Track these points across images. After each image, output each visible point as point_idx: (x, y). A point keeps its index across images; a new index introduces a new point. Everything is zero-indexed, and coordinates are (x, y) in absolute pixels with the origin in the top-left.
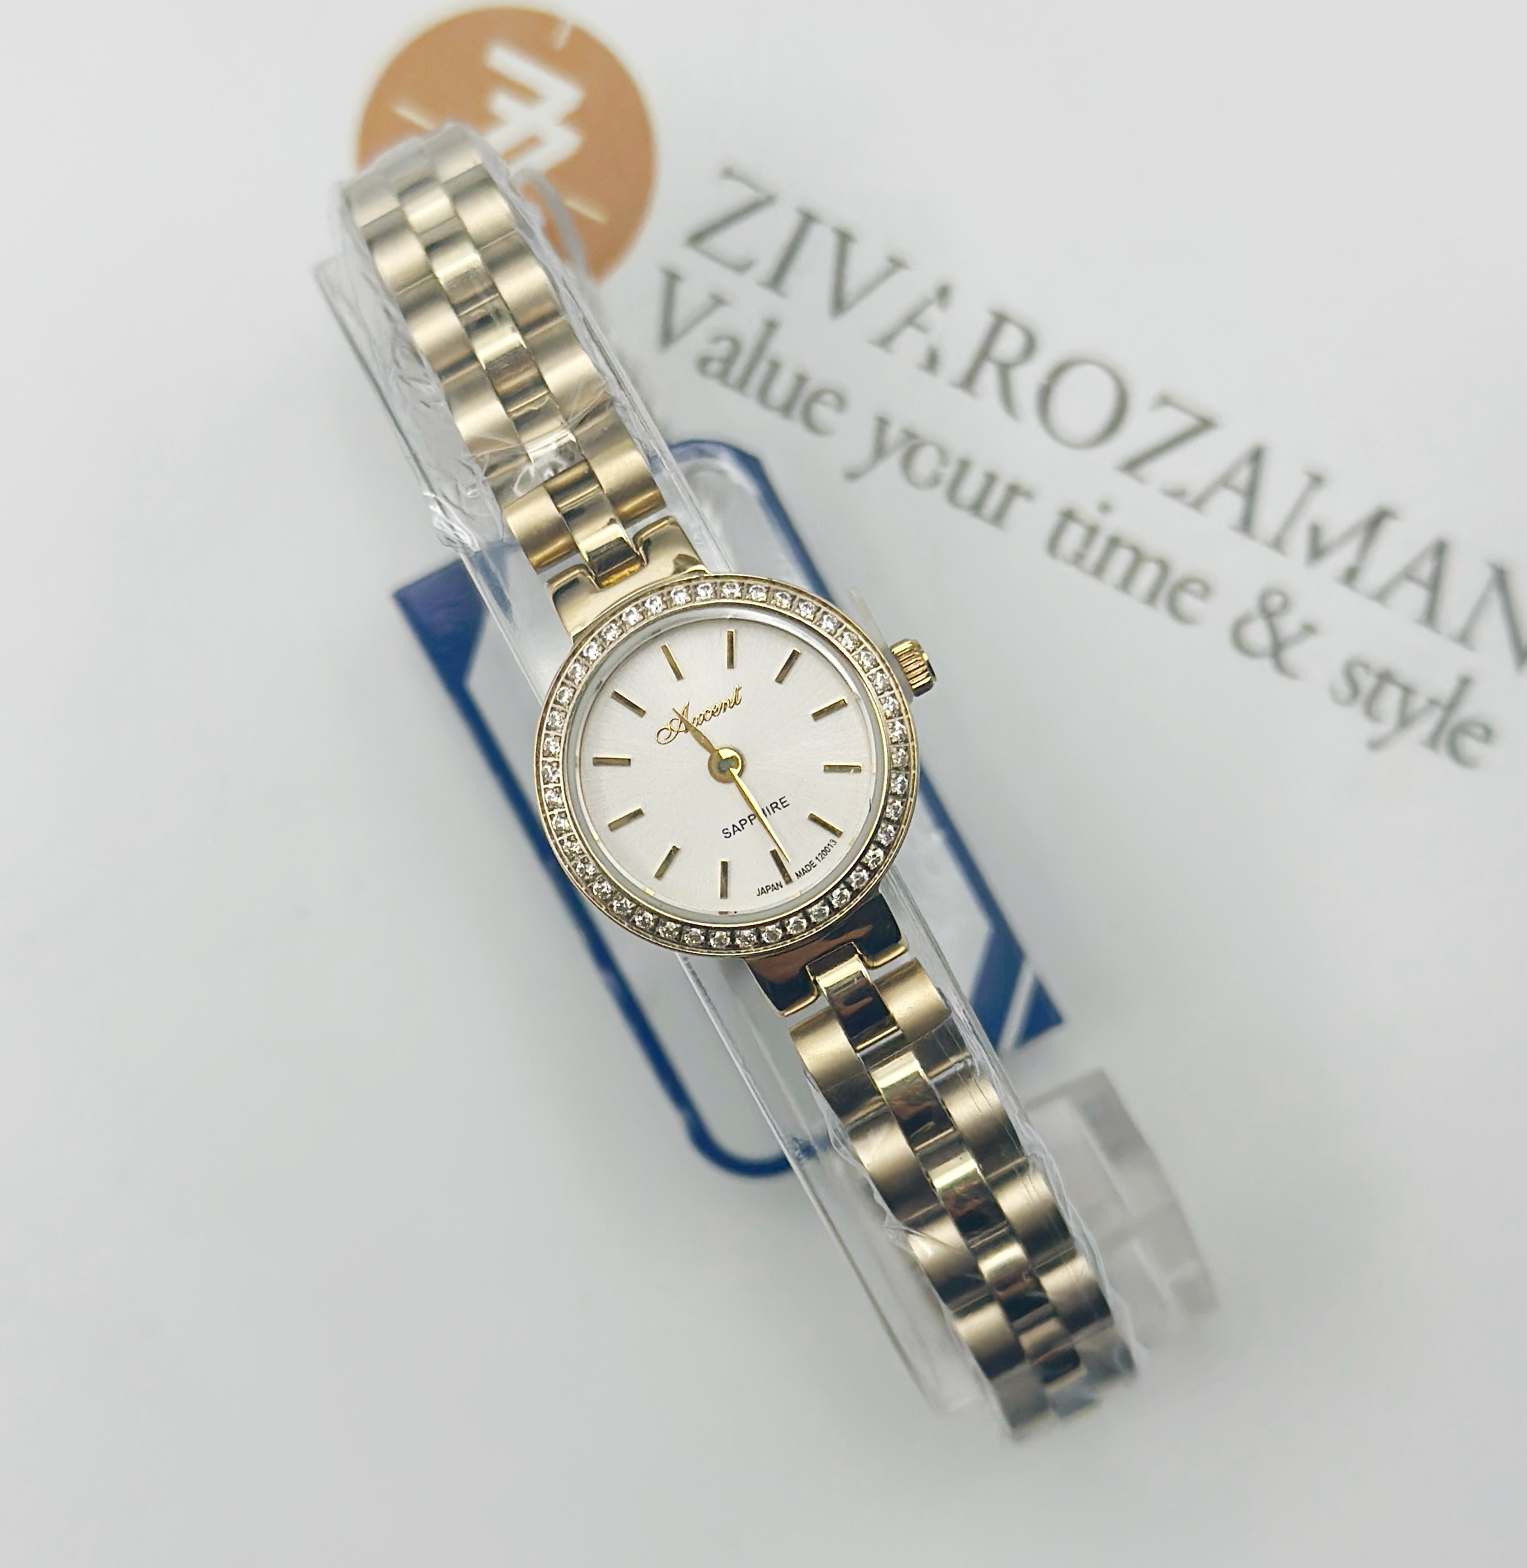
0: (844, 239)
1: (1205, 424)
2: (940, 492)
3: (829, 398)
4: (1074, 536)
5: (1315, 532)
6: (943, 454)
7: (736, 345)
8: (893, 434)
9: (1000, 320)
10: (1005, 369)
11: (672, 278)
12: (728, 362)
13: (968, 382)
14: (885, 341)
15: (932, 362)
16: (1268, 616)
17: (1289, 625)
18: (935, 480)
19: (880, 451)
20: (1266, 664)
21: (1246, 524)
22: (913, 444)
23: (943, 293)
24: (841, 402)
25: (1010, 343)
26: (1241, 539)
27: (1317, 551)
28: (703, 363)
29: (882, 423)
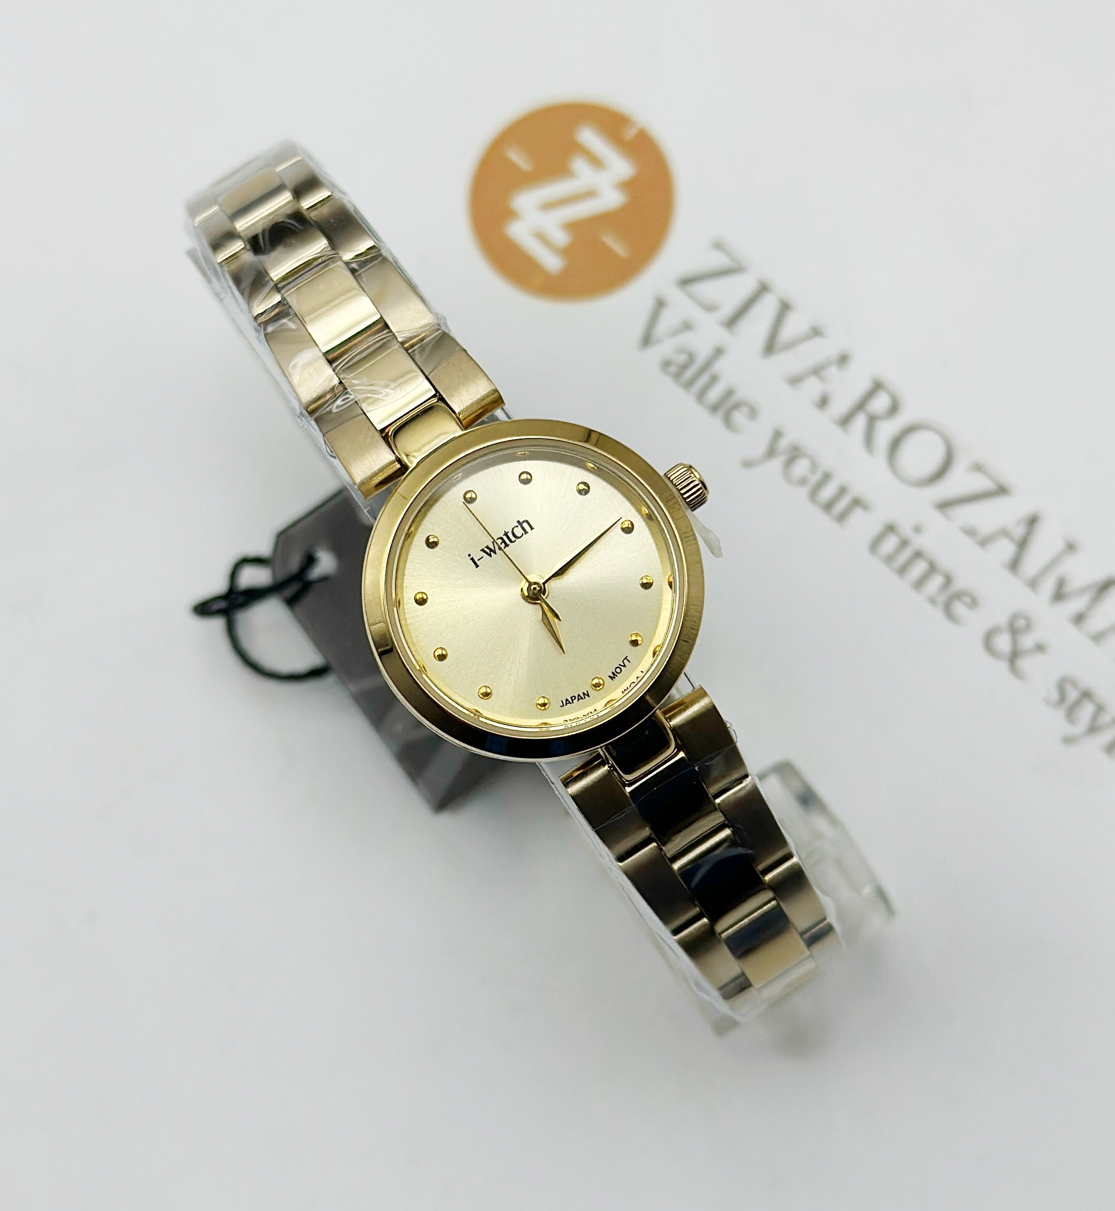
0: (785, 307)
1: (1001, 490)
2: (804, 491)
3: (745, 409)
4: (890, 544)
5: (1061, 584)
6: (814, 465)
7: (691, 358)
8: (784, 443)
9: (877, 386)
10: (872, 420)
11: (660, 304)
12: (684, 367)
13: (845, 421)
14: (795, 381)
15: (823, 402)
16: (1014, 632)
17: (1027, 641)
18: (803, 481)
19: (771, 452)
20: (1003, 666)
21: (1014, 565)
22: (794, 454)
23: (843, 359)
24: (753, 413)
25: (880, 403)
26: (1007, 574)
27: (1059, 595)
28: (666, 364)
29: (778, 435)
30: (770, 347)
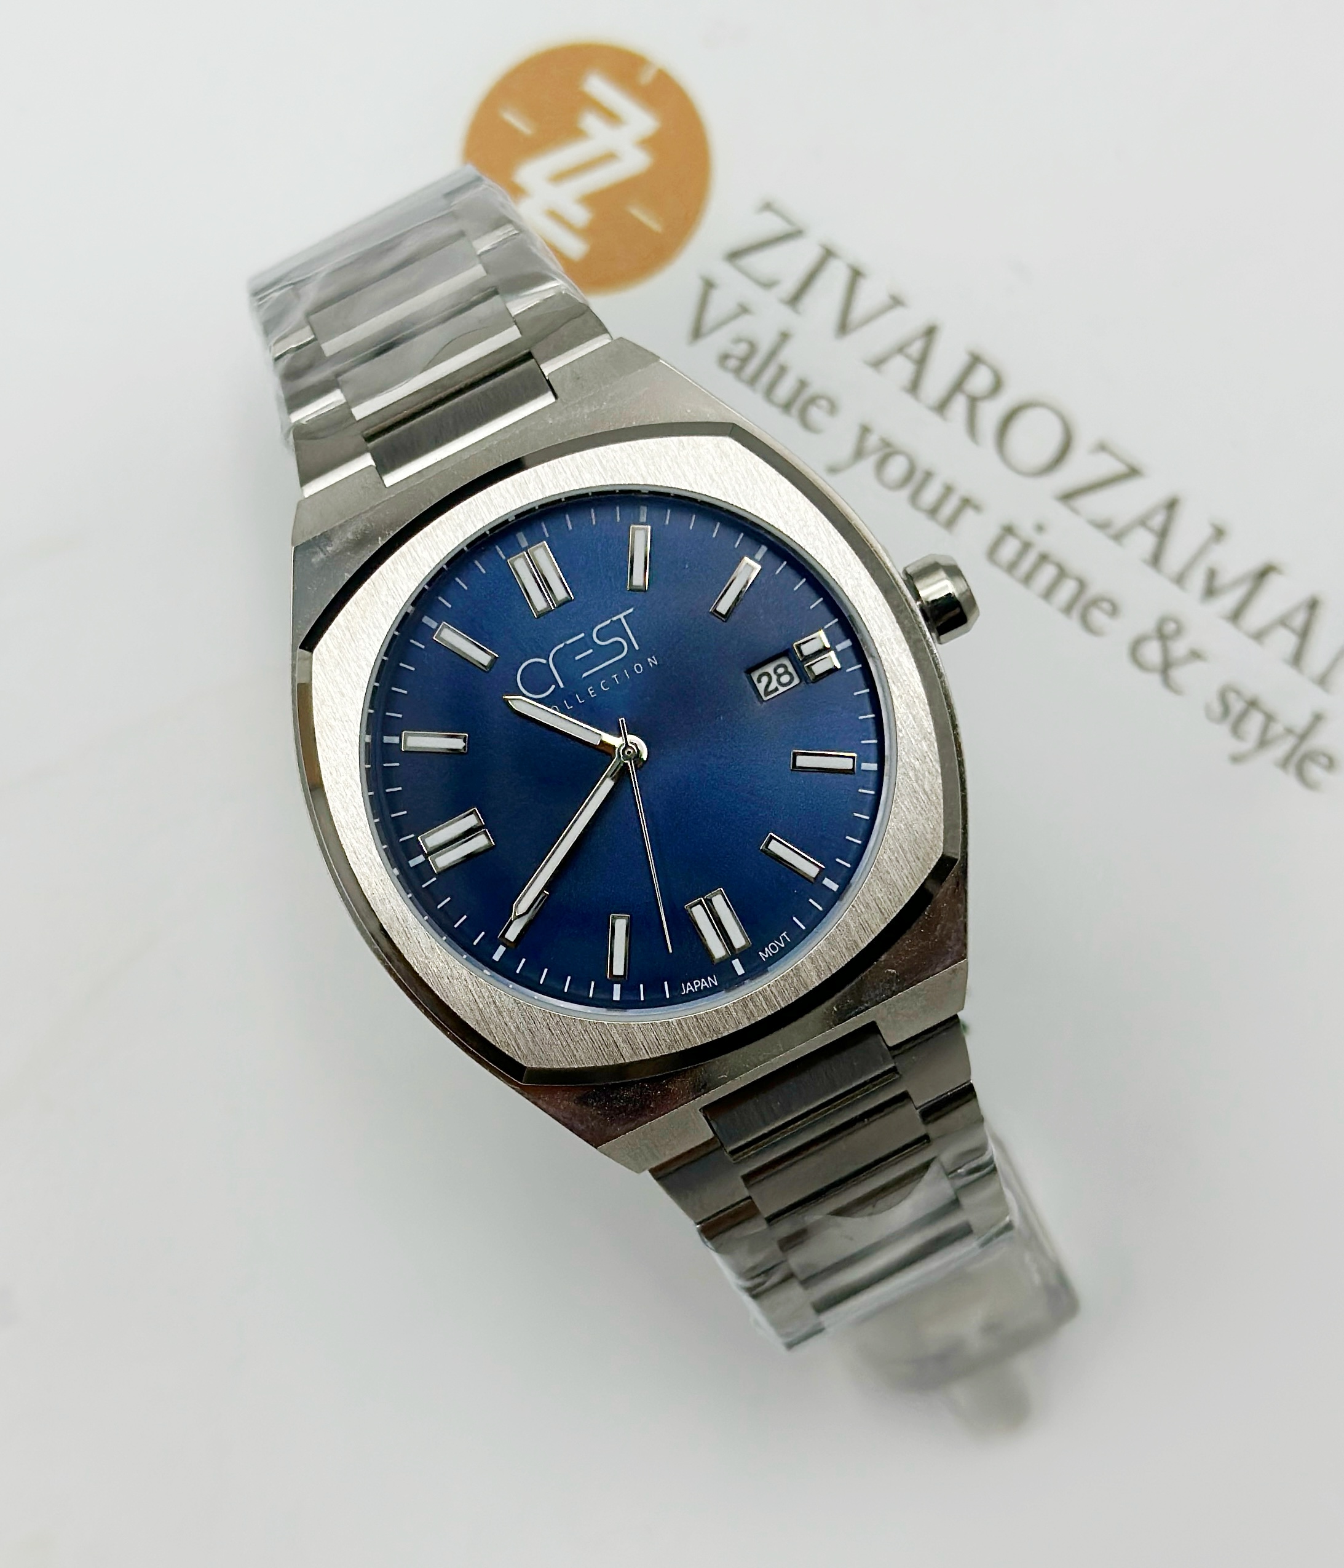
0: (856, 274)
1: (1133, 472)
2: (905, 493)
3: (823, 403)
4: (1010, 549)
5: (1212, 575)
6: (913, 464)
7: (753, 347)
8: (873, 441)
9: (976, 361)
10: (973, 402)
11: (709, 285)
12: (745, 360)
14: (878, 363)
15: (914, 386)
16: (1162, 636)
17: (1179, 648)
18: (901, 484)
19: (859, 453)
20: (1155, 679)
22: (888, 451)
23: (930, 333)
24: (833, 408)
25: (980, 380)
26: (1149, 571)
27: (1211, 591)
28: (724, 358)
29: (865, 431)
30: (844, 327)
